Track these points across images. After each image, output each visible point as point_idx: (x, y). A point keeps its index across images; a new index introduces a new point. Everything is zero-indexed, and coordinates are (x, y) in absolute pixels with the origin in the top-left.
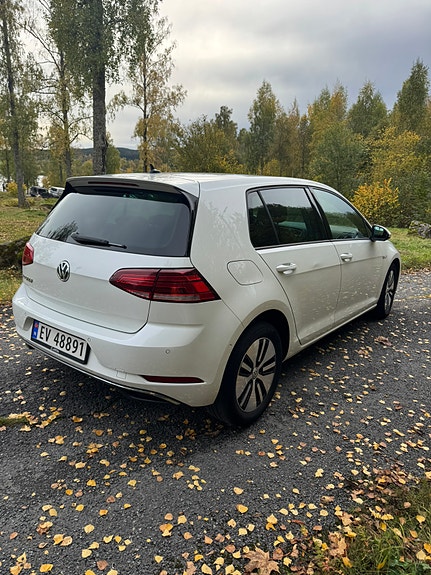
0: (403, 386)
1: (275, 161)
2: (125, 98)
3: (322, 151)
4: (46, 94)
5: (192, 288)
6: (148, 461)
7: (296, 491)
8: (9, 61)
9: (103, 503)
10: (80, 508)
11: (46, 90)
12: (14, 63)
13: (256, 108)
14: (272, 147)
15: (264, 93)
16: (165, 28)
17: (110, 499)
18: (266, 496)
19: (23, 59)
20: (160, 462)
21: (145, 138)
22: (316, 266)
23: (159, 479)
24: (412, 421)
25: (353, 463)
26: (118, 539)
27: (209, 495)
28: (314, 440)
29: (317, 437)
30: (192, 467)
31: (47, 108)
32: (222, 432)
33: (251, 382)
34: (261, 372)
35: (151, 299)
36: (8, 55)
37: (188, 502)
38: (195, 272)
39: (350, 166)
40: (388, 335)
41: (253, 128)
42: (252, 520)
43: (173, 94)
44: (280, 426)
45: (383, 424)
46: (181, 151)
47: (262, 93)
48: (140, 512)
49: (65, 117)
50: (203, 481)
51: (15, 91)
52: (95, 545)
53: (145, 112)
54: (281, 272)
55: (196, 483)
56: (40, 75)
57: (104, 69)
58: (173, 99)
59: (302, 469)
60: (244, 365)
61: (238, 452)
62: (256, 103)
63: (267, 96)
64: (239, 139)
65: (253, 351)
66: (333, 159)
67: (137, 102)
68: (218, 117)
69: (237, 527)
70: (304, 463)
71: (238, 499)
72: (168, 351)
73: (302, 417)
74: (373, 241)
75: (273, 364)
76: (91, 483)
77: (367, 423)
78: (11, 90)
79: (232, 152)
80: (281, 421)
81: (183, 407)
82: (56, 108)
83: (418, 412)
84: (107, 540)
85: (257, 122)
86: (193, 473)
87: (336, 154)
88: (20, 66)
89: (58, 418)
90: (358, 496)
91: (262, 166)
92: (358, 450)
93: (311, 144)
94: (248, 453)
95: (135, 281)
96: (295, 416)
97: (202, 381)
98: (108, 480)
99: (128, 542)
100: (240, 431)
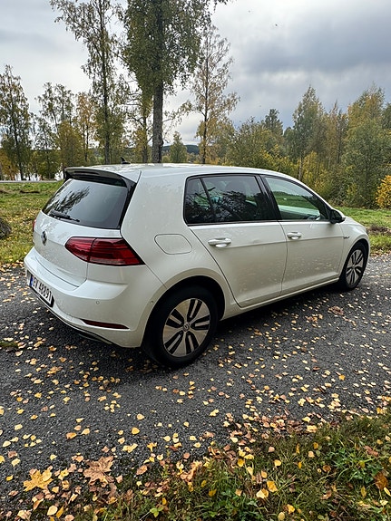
0: (332, 350)
1: (314, 154)
2: (190, 106)
3: (353, 145)
4: (131, 106)
5: (118, 254)
6: (86, 385)
7: (187, 424)
8: (105, 81)
9: (37, 411)
10: (20, 411)
11: (131, 102)
12: (109, 84)
13: (300, 110)
14: (311, 142)
15: (308, 97)
16: (224, 48)
17: (45, 409)
18: (160, 424)
19: (116, 80)
20: (94, 388)
21: (205, 137)
22: (255, 242)
23: (87, 399)
24: (322, 381)
25: (248, 409)
26: (33, 438)
27: (117, 416)
28: (226, 386)
29: (229, 384)
30: (116, 394)
31: (132, 115)
32: (154, 371)
33: (181, 333)
34: (193, 326)
35: (88, 261)
36: (105, 77)
37: (98, 420)
38: (123, 242)
39: (379, 158)
40: (345, 306)
41: (297, 126)
42: (138, 441)
43: (228, 100)
44: (204, 372)
45: (294, 380)
46: (232, 146)
47: (307, 96)
48: (60, 421)
49: (145, 122)
50: (118, 406)
51: (109, 104)
52: (16, 439)
53: (206, 116)
54: (213, 245)
55: (112, 406)
56: (128, 92)
57: (163, 85)
58: (229, 104)
59: (202, 408)
60: (172, 318)
61: (157, 388)
62: (301, 105)
63: (311, 99)
64: (285, 136)
65: (183, 308)
66: (364, 153)
67: (200, 108)
68: (268, 118)
69: (124, 444)
70: (206, 403)
71: (136, 423)
72: (97, 302)
73: (227, 367)
74: (333, 223)
75: (207, 323)
76: (38, 395)
77: (280, 378)
78: (106, 103)
79: (277, 147)
80: (207, 368)
81: (114, 346)
82: (138, 116)
83: (333, 374)
84: (25, 437)
85: (300, 122)
86: (114, 398)
87: (366, 147)
88: (113, 86)
89: (41, 345)
90: (236, 436)
91: (303, 158)
92: (259, 399)
93: (346, 140)
94: (165, 389)
95: (80, 246)
96: (221, 365)
97: (127, 328)
98: (50, 395)
99: (39, 441)
100: (168, 372)
